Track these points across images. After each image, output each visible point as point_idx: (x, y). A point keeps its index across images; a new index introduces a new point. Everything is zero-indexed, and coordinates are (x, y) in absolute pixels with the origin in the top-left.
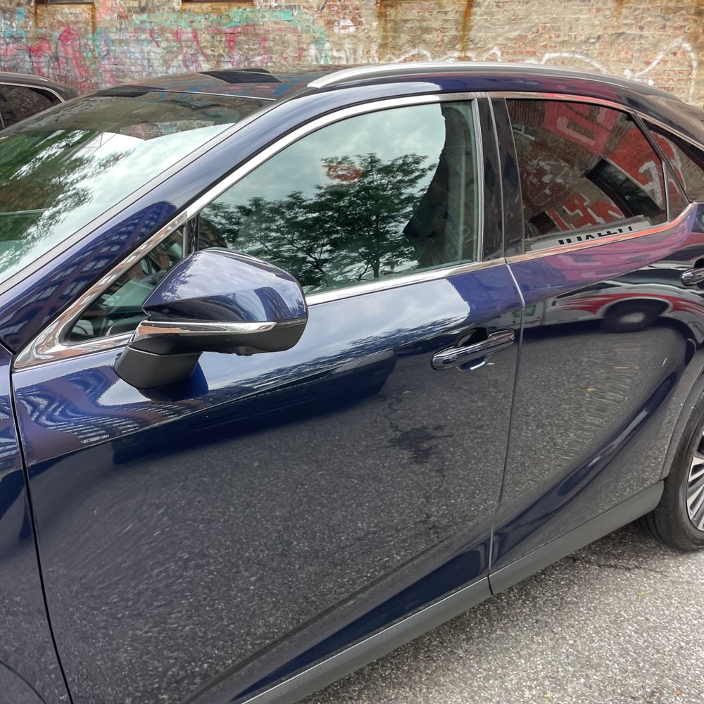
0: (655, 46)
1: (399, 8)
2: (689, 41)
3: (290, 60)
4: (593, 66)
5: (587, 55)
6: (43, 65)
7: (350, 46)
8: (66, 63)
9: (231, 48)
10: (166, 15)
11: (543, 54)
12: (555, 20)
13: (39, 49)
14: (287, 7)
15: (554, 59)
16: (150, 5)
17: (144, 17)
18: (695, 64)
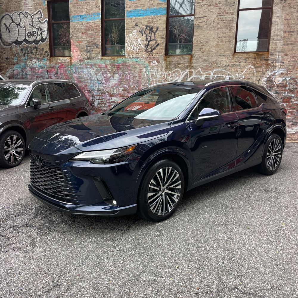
0: (244, 67)
1: (171, 58)
2: (253, 66)
3: (137, 73)
4: (227, 73)
5: (226, 70)
6: (52, 75)
7: (156, 68)
8: (61, 75)
9: (118, 69)
10: (96, 61)
11: (213, 70)
12: (216, 61)
13: (51, 71)
14: (136, 58)
15: (217, 71)
16: (91, 57)
17: (89, 61)
18: (255, 72)
